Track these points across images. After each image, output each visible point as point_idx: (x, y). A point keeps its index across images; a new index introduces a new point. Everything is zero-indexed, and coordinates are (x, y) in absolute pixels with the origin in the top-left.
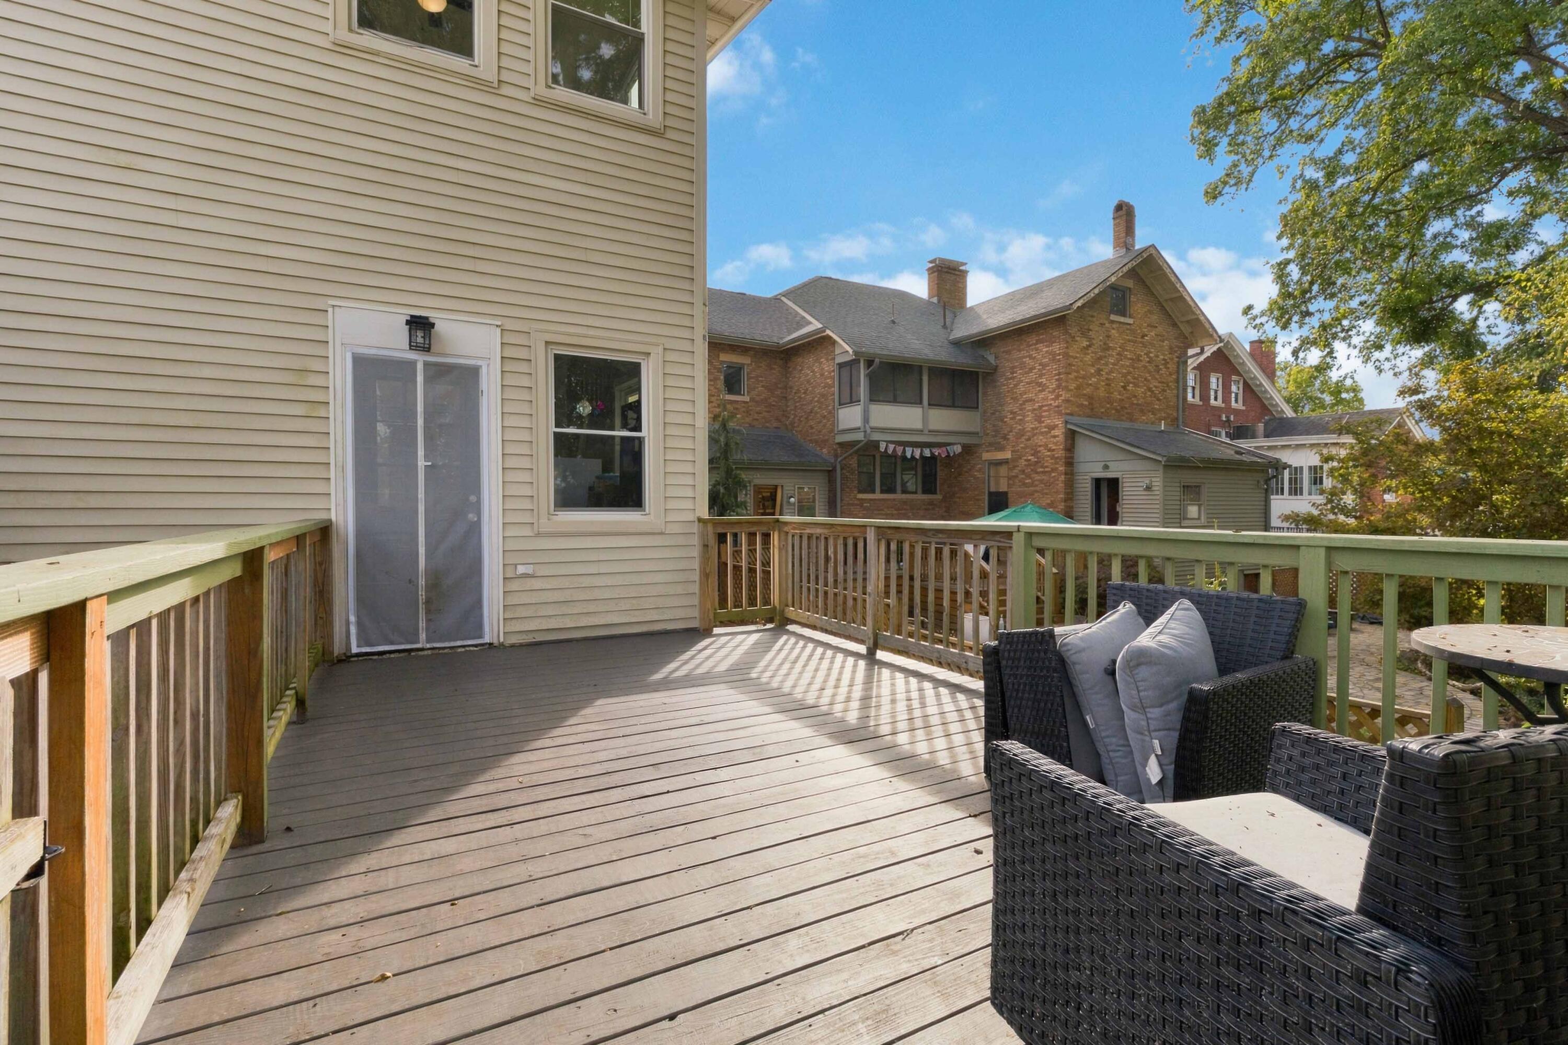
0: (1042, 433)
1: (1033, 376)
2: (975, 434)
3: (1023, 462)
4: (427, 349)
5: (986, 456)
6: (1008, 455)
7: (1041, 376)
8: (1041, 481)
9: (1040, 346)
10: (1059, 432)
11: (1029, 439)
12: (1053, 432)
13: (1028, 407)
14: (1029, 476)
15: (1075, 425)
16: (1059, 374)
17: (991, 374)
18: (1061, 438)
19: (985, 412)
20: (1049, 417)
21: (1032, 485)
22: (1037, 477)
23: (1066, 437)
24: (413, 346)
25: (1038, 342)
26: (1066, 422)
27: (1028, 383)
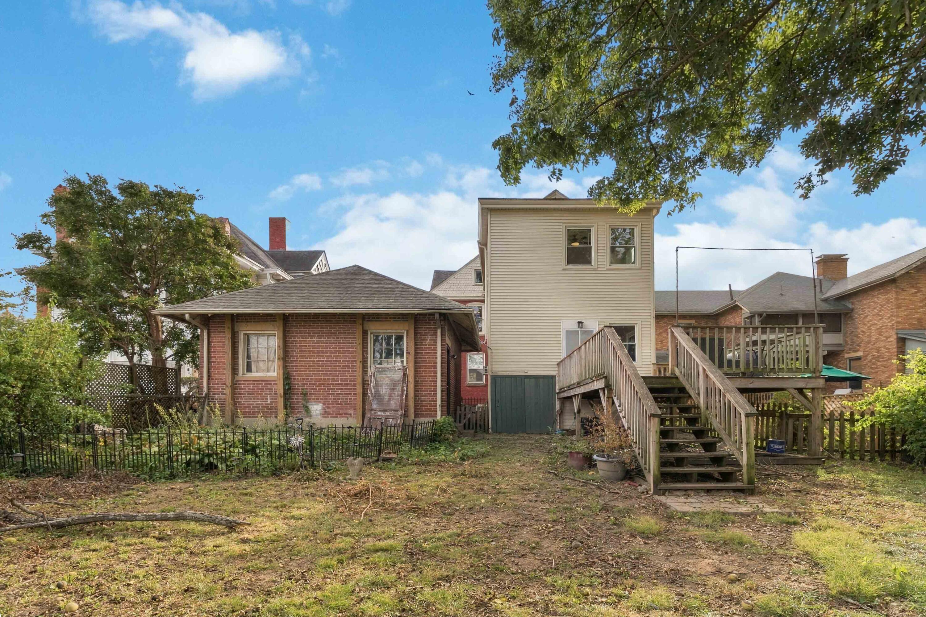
0: (882, 341)
1: (876, 311)
2: (840, 345)
3: (870, 357)
4: (581, 328)
5: (847, 356)
6: (860, 354)
7: (881, 311)
8: (882, 366)
9: (880, 296)
10: (893, 339)
11: (874, 344)
12: (889, 340)
13: (873, 328)
14: (874, 364)
15: (905, 334)
16: (892, 309)
17: (848, 314)
18: (895, 342)
19: (846, 333)
20: (886, 332)
21: (877, 368)
22: (879, 364)
23: (898, 342)
24: (579, 327)
25: (878, 294)
26: (897, 334)
27: (873, 315)
